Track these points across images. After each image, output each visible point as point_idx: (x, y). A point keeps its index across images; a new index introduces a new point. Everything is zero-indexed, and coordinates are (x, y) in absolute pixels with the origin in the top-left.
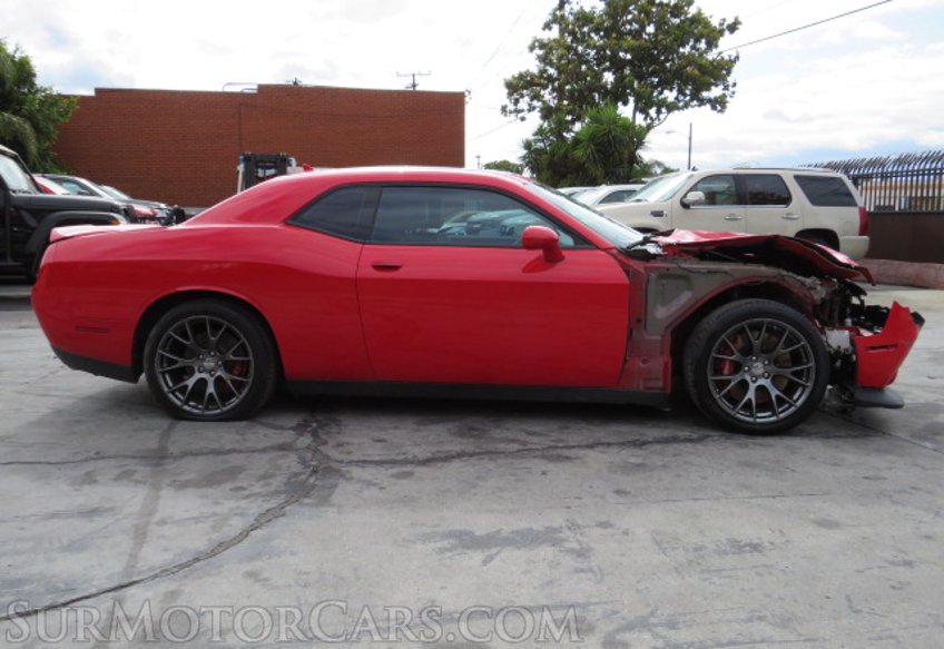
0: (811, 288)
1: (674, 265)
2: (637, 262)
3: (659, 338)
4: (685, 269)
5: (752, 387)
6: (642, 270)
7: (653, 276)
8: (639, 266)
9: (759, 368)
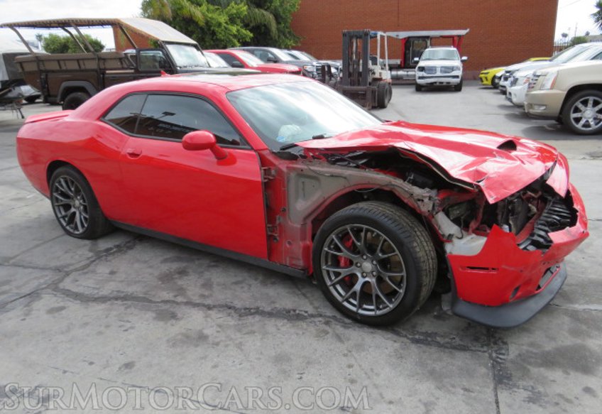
0: (419, 200)
1: (306, 167)
2: (282, 161)
3: (299, 226)
4: (313, 171)
5: (361, 281)
6: (284, 169)
7: (293, 175)
8: (283, 165)
9: (368, 266)
